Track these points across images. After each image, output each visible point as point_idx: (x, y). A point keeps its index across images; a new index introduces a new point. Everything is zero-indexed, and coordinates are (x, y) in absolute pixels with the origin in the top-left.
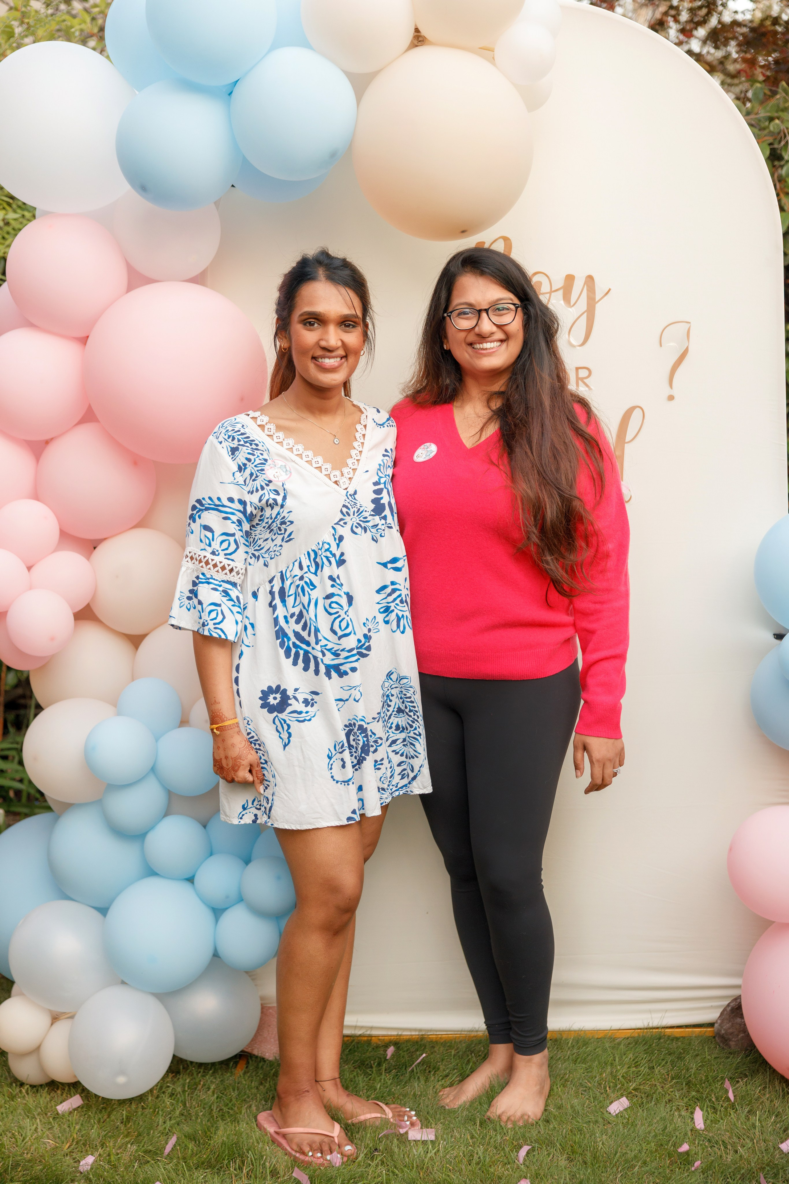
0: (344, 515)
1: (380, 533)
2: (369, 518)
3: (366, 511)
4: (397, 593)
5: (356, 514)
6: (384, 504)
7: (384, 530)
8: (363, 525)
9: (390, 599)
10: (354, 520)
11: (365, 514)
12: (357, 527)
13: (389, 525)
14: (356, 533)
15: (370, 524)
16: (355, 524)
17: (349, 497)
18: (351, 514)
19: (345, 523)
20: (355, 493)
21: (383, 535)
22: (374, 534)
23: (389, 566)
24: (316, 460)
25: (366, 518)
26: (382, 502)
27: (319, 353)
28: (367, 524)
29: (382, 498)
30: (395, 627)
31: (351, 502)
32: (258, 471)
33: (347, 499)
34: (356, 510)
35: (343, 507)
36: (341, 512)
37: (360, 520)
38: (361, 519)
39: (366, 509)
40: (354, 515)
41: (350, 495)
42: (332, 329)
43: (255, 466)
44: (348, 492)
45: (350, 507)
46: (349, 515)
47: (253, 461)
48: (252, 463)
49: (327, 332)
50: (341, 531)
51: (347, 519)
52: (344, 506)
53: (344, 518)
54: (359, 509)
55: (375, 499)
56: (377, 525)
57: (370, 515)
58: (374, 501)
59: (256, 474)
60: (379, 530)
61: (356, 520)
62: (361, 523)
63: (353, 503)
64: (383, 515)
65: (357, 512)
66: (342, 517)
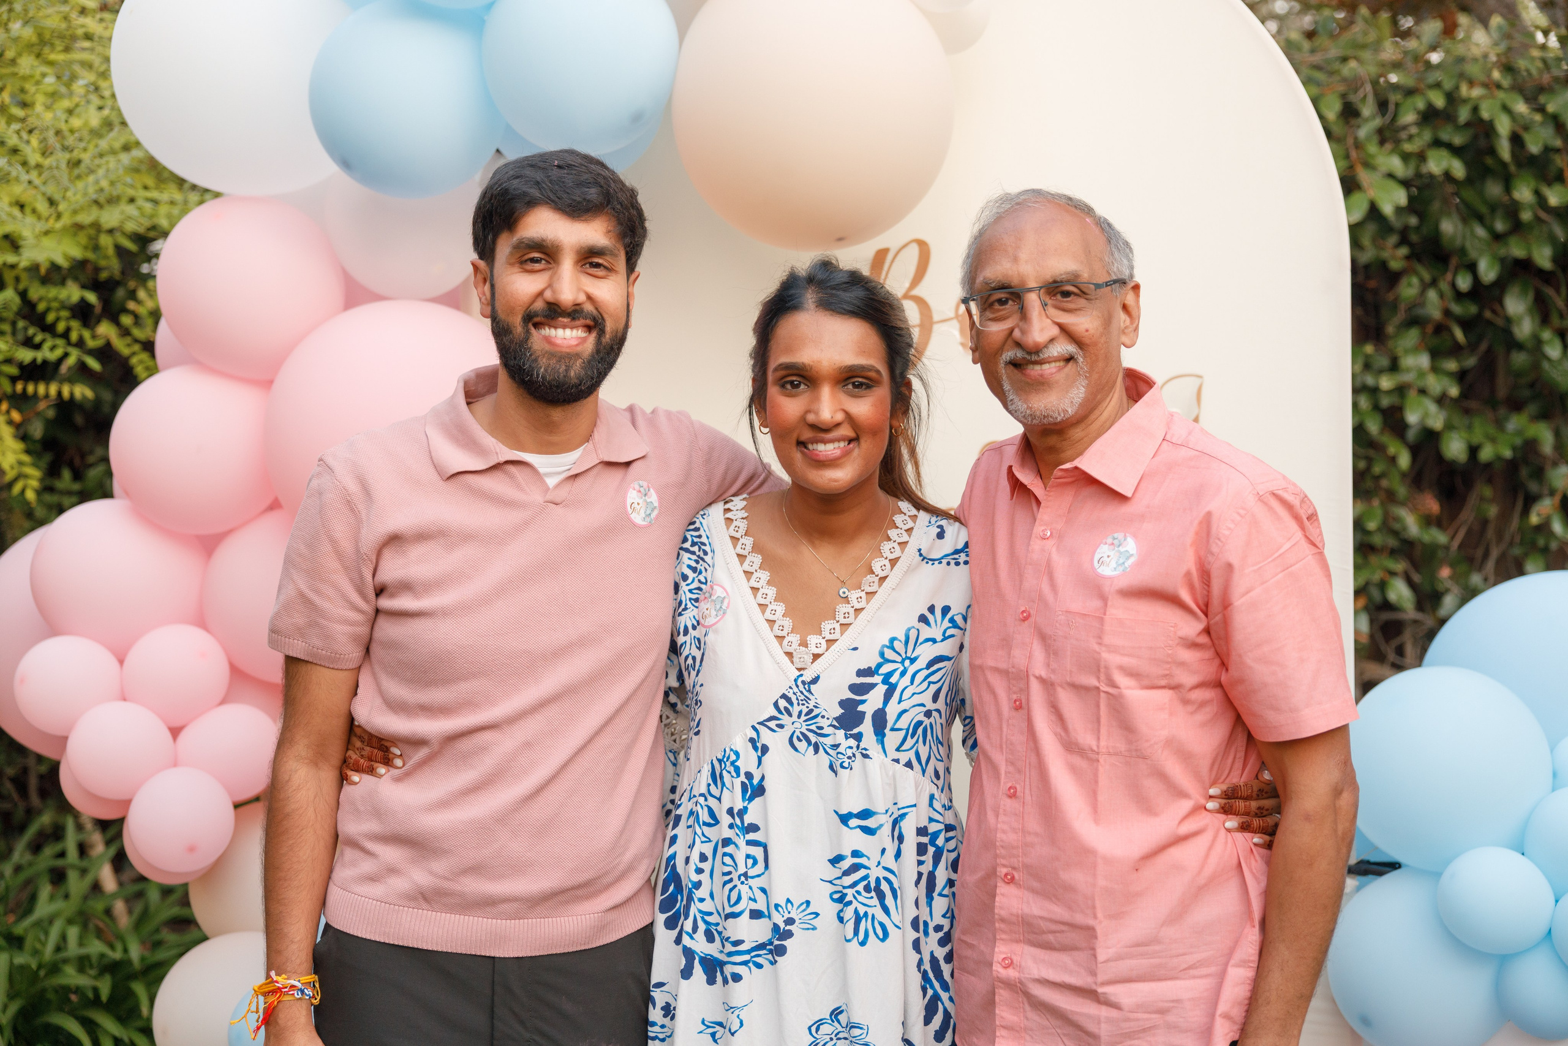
0: (780, 712)
1: (841, 761)
2: (826, 731)
3: (823, 717)
4: (862, 873)
5: (803, 718)
6: (864, 713)
7: (849, 758)
8: (813, 738)
9: (848, 880)
10: (797, 725)
11: (821, 722)
12: (799, 740)
13: (864, 752)
14: (796, 749)
15: (828, 741)
16: (798, 733)
17: (799, 683)
18: (795, 714)
19: (781, 726)
20: (815, 680)
21: (846, 765)
22: (834, 760)
23: (854, 822)
24: (774, 607)
25: (821, 728)
26: (860, 708)
27: (807, 435)
28: (822, 739)
29: (863, 702)
30: (850, 934)
31: (799, 694)
32: (690, 599)
33: (794, 687)
34: (805, 710)
35: (781, 697)
36: (776, 705)
37: (807, 729)
38: (813, 727)
39: (824, 713)
40: (799, 717)
41: (803, 683)
42: (826, 392)
43: (690, 591)
44: (801, 675)
45: (795, 702)
46: (790, 715)
47: (689, 581)
48: (687, 585)
49: (816, 399)
50: (766, 737)
51: (785, 719)
52: (784, 696)
53: (779, 716)
54: (811, 711)
55: (848, 700)
56: (837, 746)
57: (831, 725)
58: (842, 703)
59: (686, 605)
60: (840, 756)
61: (801, 726)
62: (811, 735)
63: (803, 697)
64: (855, 731)
65: (807, 714)
66: (775, 713)
